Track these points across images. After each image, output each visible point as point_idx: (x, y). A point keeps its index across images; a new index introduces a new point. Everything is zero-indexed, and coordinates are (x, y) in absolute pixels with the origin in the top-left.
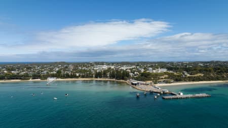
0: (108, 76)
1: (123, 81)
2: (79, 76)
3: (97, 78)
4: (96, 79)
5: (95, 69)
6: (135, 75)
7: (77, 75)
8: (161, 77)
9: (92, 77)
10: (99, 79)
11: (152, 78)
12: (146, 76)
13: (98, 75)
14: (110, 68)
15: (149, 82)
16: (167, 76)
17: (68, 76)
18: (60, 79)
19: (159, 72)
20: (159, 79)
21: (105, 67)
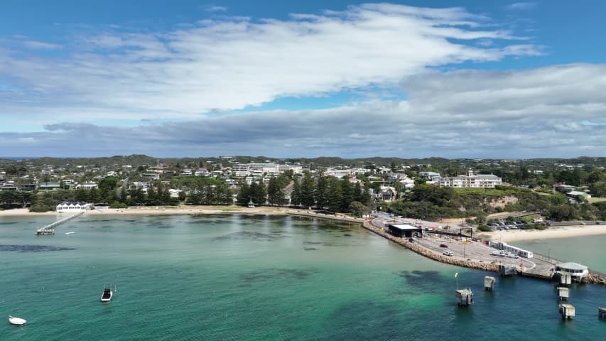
0: (288, 197)
1: (349, 218)
2: (182, 197)
3: (246, 205)
4: (244, 210)
5: (238, 173)
6: (386, 196)
7: (174, 193)
8: (494, 204)
9: (228, 202)
10: (253, 210)
11: (462, 209)
12: (434, 201)
13: (251, 195)
14: (289, 174)
15: (454, 224)
16: (513, 200)
17: (138, 199)
18: (106, 210)
19: (477, 184)
20: (487, 210)
21: (274, 169)
